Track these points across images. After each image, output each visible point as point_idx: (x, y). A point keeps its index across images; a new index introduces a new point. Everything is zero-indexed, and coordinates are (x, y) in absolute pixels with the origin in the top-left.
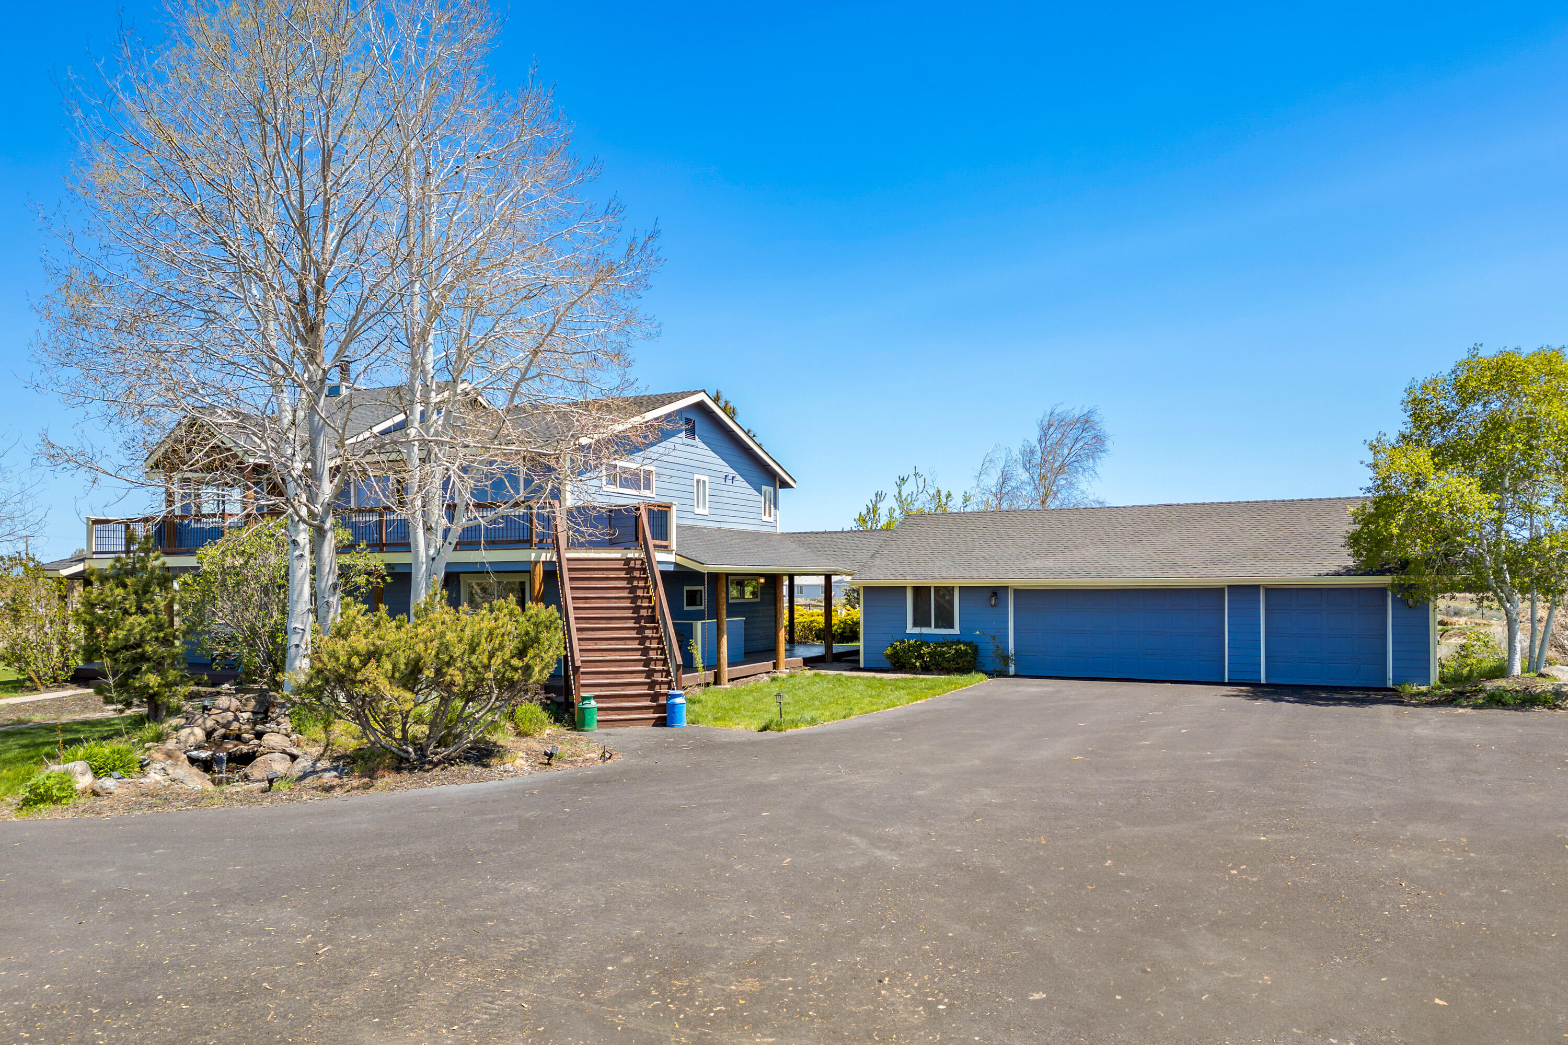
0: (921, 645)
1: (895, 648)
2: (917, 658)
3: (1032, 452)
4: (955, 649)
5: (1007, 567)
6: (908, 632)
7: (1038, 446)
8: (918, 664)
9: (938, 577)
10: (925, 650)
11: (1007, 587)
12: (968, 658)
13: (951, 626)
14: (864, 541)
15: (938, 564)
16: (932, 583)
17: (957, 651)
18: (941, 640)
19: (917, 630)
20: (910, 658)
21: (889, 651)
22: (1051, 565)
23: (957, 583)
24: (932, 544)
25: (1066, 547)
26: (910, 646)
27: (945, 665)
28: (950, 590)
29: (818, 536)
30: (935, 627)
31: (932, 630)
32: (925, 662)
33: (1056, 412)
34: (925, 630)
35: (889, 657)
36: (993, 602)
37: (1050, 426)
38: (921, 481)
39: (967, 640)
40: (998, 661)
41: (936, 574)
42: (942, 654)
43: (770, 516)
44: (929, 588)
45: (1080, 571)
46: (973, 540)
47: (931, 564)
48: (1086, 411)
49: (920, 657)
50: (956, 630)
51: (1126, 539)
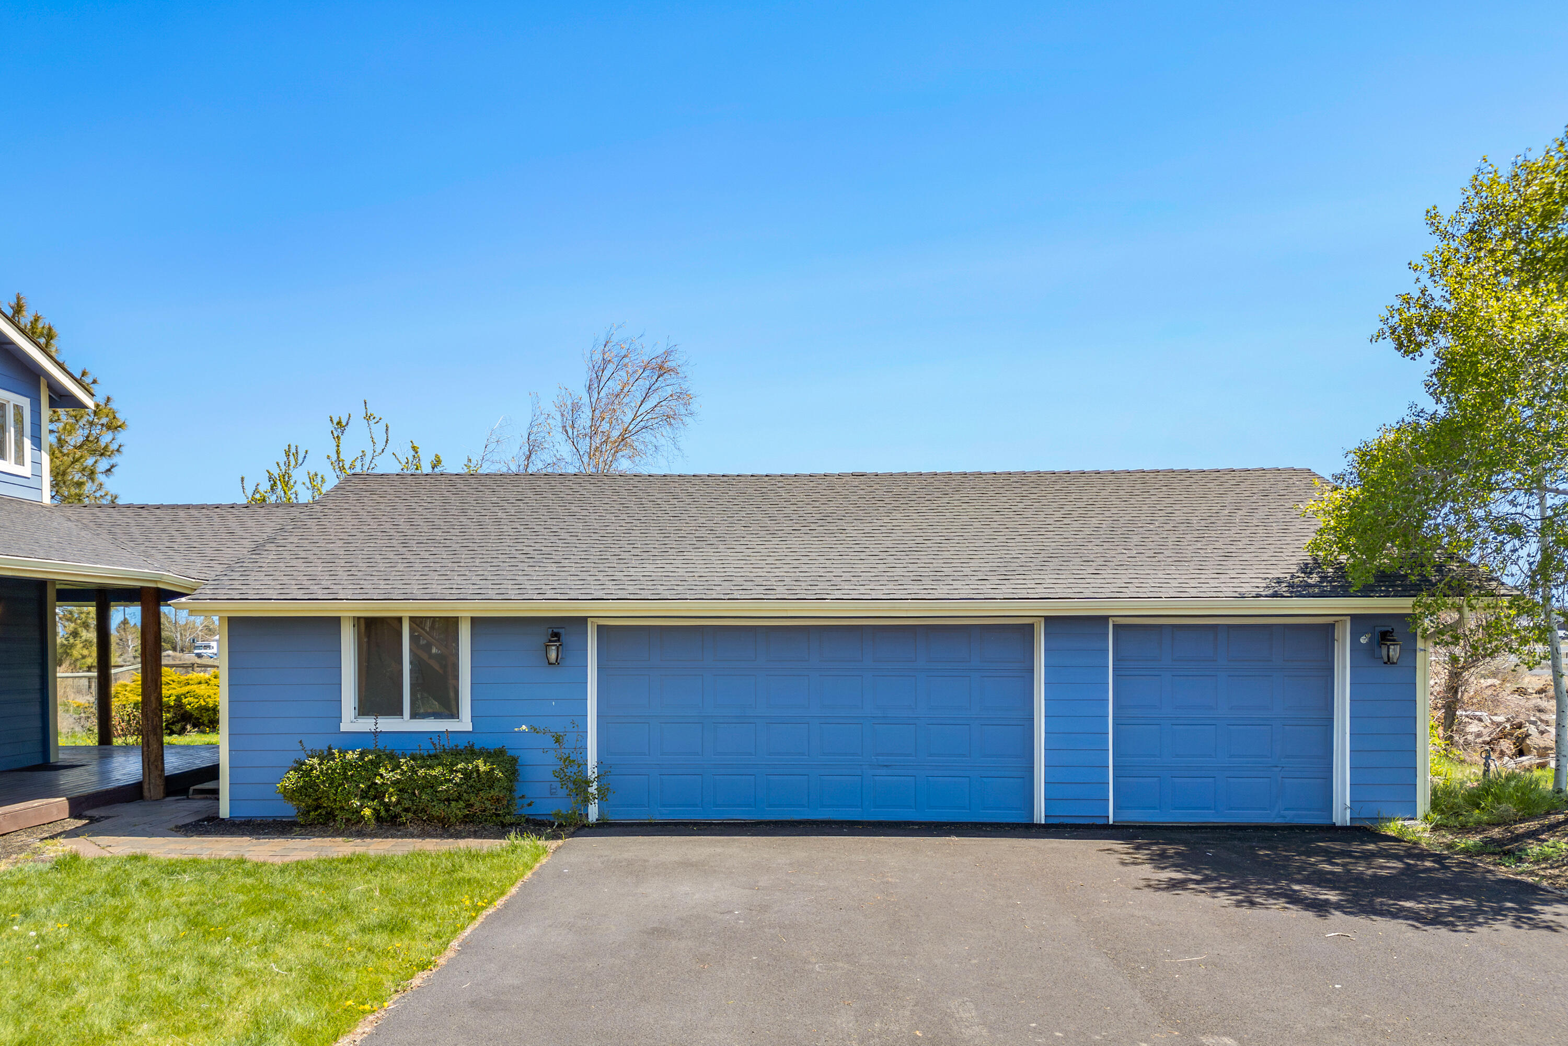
0: (376, 764)
1: (308, 773)
2: (364, 796)
3: (576, 408)
4: (464, 771)
5: (583, 575)
6: (344, 727)
7: (586, 399)
8: (367, 812)
9: (418, 594)
10: (387, 775)
11: (585, 619)
12: (494, 793)
13: (453, 714)
14: (250, 523)
15: (418, 566)
16: (405, 610)
17: (467, 775)
18: (426, 747)
19: (367, 724)
20: (348, 795)
21: (291, 779)
22: (681, 572)
23: (465, 610)
24: (404, 527)
25: (700, 539)
26: (346, 766)
27: (438, 810)
28: (450, 624)
29: (144, 513)
30: (414, 716)
31: (404, 724)
32: (387, 806)
33: (615, 339)
34: (387, 724)
35: (290, 795)
36: (553, 655)
37: (606, 362)
38: (378, 431)
39: (492, 743)
40: (562, 792)
41: (416, 590)
42: (431, 784)
43: (20, 460)
44: (400, 619)
45: (748, 585)
46: (498, 522)
47: (400, 567)
48: (660, 351)
49: (374, 793)
50: (464, 723)
51: (813, 526)
